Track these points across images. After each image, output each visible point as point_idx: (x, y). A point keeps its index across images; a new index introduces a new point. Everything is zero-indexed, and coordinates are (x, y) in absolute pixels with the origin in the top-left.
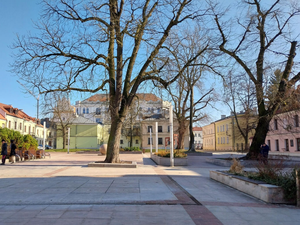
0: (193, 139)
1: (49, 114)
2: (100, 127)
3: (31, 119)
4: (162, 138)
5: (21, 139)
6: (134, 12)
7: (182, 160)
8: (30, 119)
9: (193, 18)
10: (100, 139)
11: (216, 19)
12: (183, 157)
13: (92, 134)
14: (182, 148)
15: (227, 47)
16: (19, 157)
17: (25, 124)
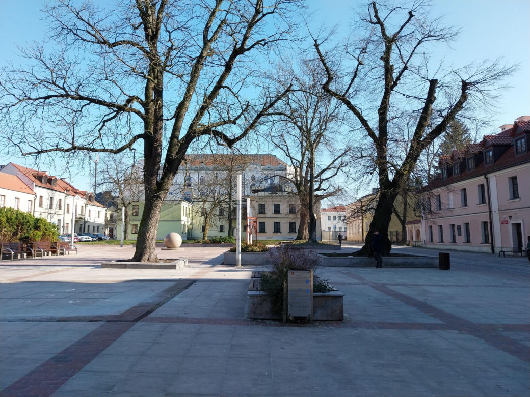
0: (314, 224)
1: (105, 185)
2: (187, 206)
3: (78, 193)
4: (280, 223)
5: (28, 224)
6: (171, 34)
7: (257, 256)
8: (76, 193)
9: (263, 44)
10: (186, 224)
11: (316, 46)
12: (259, 251)
13: (172, 217)
14: (305, 238)
15: (332, 87)
16: (13, 253)
17: (67, 202)
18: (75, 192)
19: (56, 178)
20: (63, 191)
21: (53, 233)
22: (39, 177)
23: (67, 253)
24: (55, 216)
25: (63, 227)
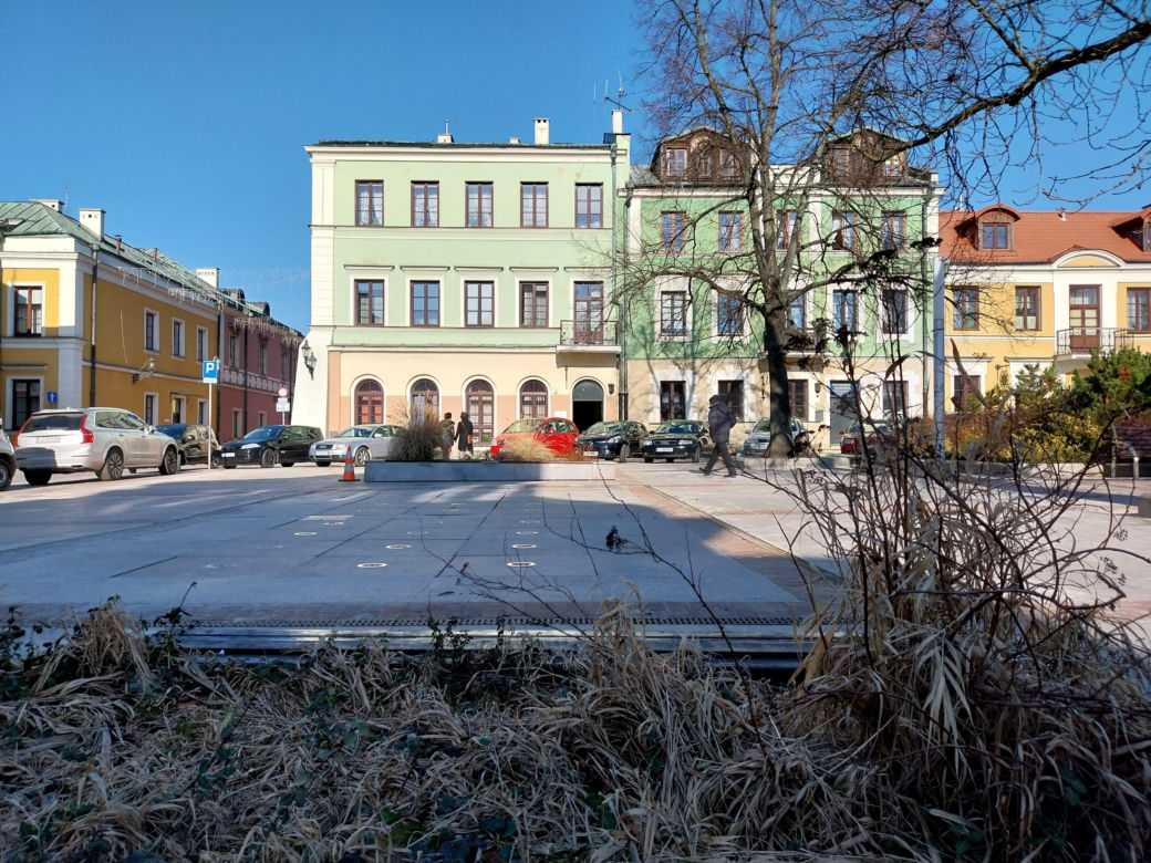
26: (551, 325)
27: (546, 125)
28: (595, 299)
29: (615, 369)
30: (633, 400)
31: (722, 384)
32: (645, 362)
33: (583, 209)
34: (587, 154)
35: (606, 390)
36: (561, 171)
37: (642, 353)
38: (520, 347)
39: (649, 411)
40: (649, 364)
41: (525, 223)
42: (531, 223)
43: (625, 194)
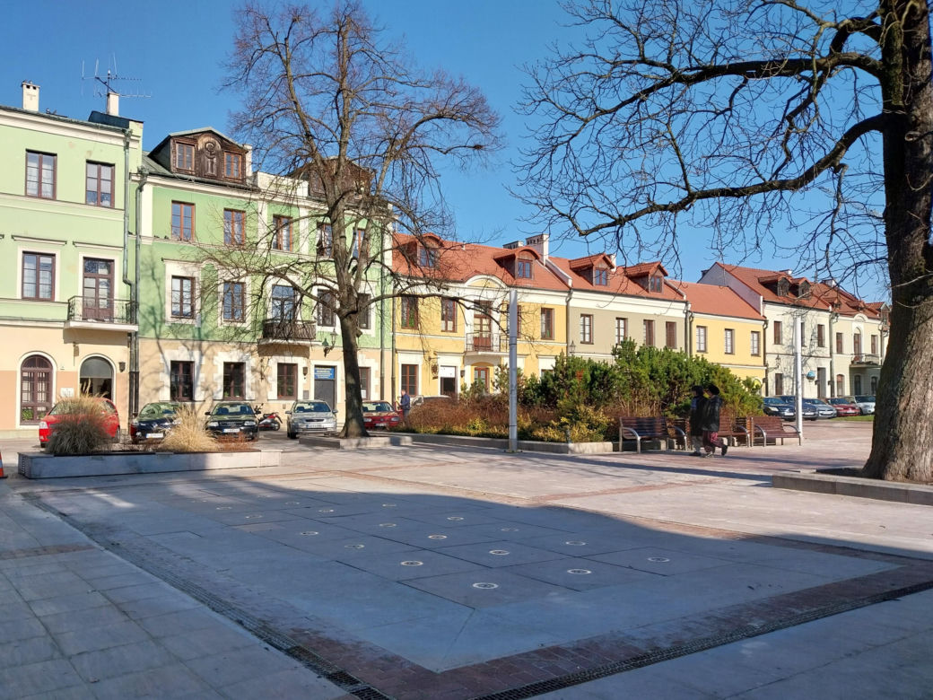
3: (862, 309)
8: (856, 308)
16: (639, 438)
17: (837, 328)
18: (853, 308)
19: (806, 281)
20: (826, 308)
21: (743, 398)
22: (771, 284)
23: (778, 440)
24: (811, 361)
25: (831, 383)
26: (57, 299)
27: (36, 92)
28: (103, 277)
29: (126, 347)
30: (143, 378)
31: (227, 365)
32: (155, 341)
33: (93, 185)
34: (101, 134)
35: (116, 368)
36: (72, 145)
37: (152, 333)
38: (23, 320)
39: (157, 390)
40: (158, 343)
41: (29, 192)
42: (35, 193)
43: (138, 179)
